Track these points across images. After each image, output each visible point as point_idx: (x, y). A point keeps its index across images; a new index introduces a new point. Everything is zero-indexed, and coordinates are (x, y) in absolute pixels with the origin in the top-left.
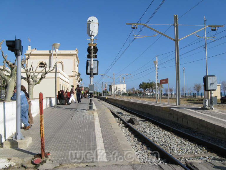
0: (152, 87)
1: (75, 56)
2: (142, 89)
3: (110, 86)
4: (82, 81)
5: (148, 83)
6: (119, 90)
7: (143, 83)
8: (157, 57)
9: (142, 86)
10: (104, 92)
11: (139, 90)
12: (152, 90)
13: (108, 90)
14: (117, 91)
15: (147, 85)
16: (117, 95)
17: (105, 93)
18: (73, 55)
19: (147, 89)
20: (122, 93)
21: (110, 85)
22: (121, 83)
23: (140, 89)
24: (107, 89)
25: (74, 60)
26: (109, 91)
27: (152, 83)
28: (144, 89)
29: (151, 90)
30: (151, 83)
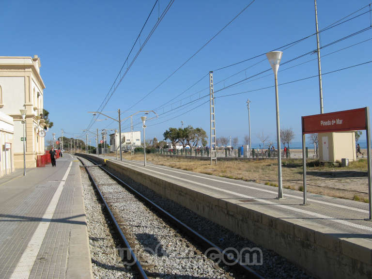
0: (187, 137)
1: (31, 70)
2: (169, 141)
3: (112, 136)
4: (52, 127)
5: (180, 130)
6: (129, 142)
7: (171, 130)
8: (211, 75)
9: (168, 135)
10: (100, 146)
11: (165, 141)
12: (188, 141)
13: (108, 143)
14: (125, 144)
15: (178, 134)
16: (125, 152)
17: (103, 149)
18: (23, 67)
19: (177, 140)
20: (133, 148)
21: (112, 133)
22: (132, 129)
23: (166, 139)
24: (106, 142)
25: (27, 79)
26: (111, 144)
27: (187, 128)
28: (173, 139)
29: (185, 141)
30: (186, 130)
